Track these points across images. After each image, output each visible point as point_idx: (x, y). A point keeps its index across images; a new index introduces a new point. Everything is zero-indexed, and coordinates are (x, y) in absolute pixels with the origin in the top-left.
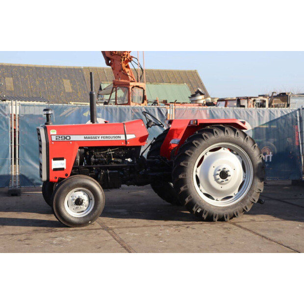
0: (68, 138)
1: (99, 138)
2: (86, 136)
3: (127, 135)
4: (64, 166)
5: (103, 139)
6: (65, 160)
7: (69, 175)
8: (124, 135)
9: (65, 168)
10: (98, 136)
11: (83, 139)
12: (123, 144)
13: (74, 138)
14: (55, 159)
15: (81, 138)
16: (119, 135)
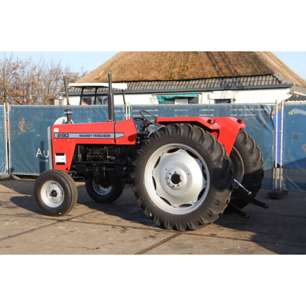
0: (67, 135)
1: (91, 136)
2: (81, 134)
3: (116, 134)
4: (65, 161)
5: (95, 137)
6: (65, 155)
7: (69, 169)
8: (113, 134)
9: (65, 163)
10: (91, 134)
11: (78, 137)
12: (113, 142)
13: (71, 136)
14: (58, 154)
15: (77, 136)
16: (109, 134)
